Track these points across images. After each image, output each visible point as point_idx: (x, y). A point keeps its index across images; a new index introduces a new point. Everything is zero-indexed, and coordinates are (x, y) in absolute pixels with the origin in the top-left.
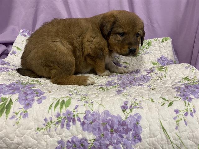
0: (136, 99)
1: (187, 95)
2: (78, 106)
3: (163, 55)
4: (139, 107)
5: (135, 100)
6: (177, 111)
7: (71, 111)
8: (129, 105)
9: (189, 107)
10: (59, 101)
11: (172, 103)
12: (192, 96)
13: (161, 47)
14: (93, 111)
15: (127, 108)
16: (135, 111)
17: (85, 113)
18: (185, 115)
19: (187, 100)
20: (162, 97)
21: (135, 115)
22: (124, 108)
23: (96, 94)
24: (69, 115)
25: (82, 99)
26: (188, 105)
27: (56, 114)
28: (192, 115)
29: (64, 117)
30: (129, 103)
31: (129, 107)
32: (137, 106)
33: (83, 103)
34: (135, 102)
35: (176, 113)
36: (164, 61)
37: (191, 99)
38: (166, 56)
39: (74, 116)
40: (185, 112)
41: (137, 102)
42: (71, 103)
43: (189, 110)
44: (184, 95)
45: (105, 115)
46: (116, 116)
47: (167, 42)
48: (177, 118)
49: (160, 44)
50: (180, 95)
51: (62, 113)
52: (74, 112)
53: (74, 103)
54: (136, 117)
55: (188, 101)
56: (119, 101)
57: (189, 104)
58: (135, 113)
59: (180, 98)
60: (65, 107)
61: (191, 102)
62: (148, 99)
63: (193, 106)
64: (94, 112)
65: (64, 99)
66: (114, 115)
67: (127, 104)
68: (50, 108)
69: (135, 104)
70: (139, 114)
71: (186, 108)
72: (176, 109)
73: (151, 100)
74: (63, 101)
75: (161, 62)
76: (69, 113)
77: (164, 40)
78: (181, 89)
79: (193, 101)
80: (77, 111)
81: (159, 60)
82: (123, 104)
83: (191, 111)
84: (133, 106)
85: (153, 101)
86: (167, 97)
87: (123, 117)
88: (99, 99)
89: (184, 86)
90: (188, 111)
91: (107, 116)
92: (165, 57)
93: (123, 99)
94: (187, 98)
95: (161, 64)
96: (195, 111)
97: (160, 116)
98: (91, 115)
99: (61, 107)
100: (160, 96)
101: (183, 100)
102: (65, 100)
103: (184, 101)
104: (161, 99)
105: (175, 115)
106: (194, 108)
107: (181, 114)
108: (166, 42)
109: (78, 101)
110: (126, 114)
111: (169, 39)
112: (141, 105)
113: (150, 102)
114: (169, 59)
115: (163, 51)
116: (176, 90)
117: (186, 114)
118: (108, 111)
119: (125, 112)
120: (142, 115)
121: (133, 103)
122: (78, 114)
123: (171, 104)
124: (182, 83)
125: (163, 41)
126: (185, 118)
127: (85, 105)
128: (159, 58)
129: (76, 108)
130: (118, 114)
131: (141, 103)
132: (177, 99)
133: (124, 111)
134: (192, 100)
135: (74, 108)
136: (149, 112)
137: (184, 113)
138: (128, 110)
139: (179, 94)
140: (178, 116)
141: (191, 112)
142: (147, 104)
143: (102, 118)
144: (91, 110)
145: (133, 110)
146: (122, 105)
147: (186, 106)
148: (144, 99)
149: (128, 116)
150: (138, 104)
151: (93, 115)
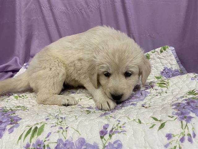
0: (120, 121)
1: (185, 113)
2: (50, 133)
3: (166, 66)
4: (121, 132)
5: (118, 122)
6: (169, 136)
7: (42, 141)
8: (109, 129)
9: (186, 130)
10: (31, 129)
11: (164, 124)
12: (192, 115)
13: (162, 59)
14: (67, 139)
15: (106, 134)
16: (115, 137)
17: (56, 142)
18: (180, 140)
19: (185, 119)
20: (153, 116)
21: (115, 143)
22: (103, 134)
23: (76, 116)
24: (39, 145)
25: (57, 124)
26: (185, 127)
27: (25, 146)
28: (190, 140)
29: (33, 148)
30: (109, 127)
31: (108, 132)
32: (119, 130)
33: (58, 129)
34: (117, 125)
35: (168, 139)
36: (168, 72)
37: (190, 118)
38: (169, 66)
39: (44, 146)
40: (181, 137)
41: (119, 125)
42: (44, 130)
43: (186, 133)
44: (182, 114)
45: (79, 144)
46: (92, 144)
47: (167, 51)
48: (170, 145)
49: (159, 54)
50: (177, 114)
51: (32, 144)
52: (45, 141)
53: (47, 130)
54: (115, 146)
55: (186, 121)
56: (99, 125)
57: (186, 125)
58: (115, 140)
59: (176, 116)
60: (36, 136)
61: (190, 122)
62: (134, 120)
63: (193, 128)
64: (67, 141)
65: (37, 125)
66: (89, 144)
67: (106, 129)
68: (20, 138)
69: (116, 128)
70: (120, 141)
71: (182, 131)
72: (168, 133)
73: (138, 121)
74: (36, 128)
75: (165, 75)
76: (39, 143)
77: (162, 50)
78: (180, 106)
79: (193, 121)
80: (49, 140)
81: (162, 72)
82: (103, 129)
83: (189, 135)
84: (114, 130)
85: (140, 122)
86: (160, 116)
87: (101, 146)
88: (76, 124)
89: (186, 102)
90: (185, 135)
91: (82, 145)
92: (169, 68)
93: (104, 122)
94: (185, 117)
95: (165, 77)
96: (194, 135)
97: (147, 143)
98: (64, 144)
99: (33, 136)
100: (151, 114)
101: (180, 120)
102: (39, 126)
103: (180, 122)
104: (152, 119)
105: (166, 141)
106: (193, 131)
107: (175, 140)
108: (165, 52)
109: (52, 127)
110: (104, 142)
111: (168, 48)
112: (125, 128)
113: (136, 124)
114: (174, 69)
115: (165, 62)
116: (174, 107)
117: (182, 140)
118: (83, 139)
119: (103, 139)
120: (123, 143)
121: (115, 126)
122: (49, 144)
123: (162, 126)
124: (185, 98)
125: (161, 52)
126: (181, 146)
127: (58, 132)
128: (162, 70)
129: (48, 136)
130: (95, 142)
131: (125, 126)
132: (171, 119)
133: (102, 137)
134: (192, 119)
135: (46, 136)
136: (133, 138)
137: (180, 139)
138: (107, 137)
139: (176, 112)
140: (170, 142)
141: (190, 137)
142: (132, 127)
143: (75, 147)
144: (64, 138)
145: (113, 136)
146: (101, 130)
147: (182, 127)
148: (129, 120)
149: (107, 144)
150: (120, 127)
151: (65, 145)
